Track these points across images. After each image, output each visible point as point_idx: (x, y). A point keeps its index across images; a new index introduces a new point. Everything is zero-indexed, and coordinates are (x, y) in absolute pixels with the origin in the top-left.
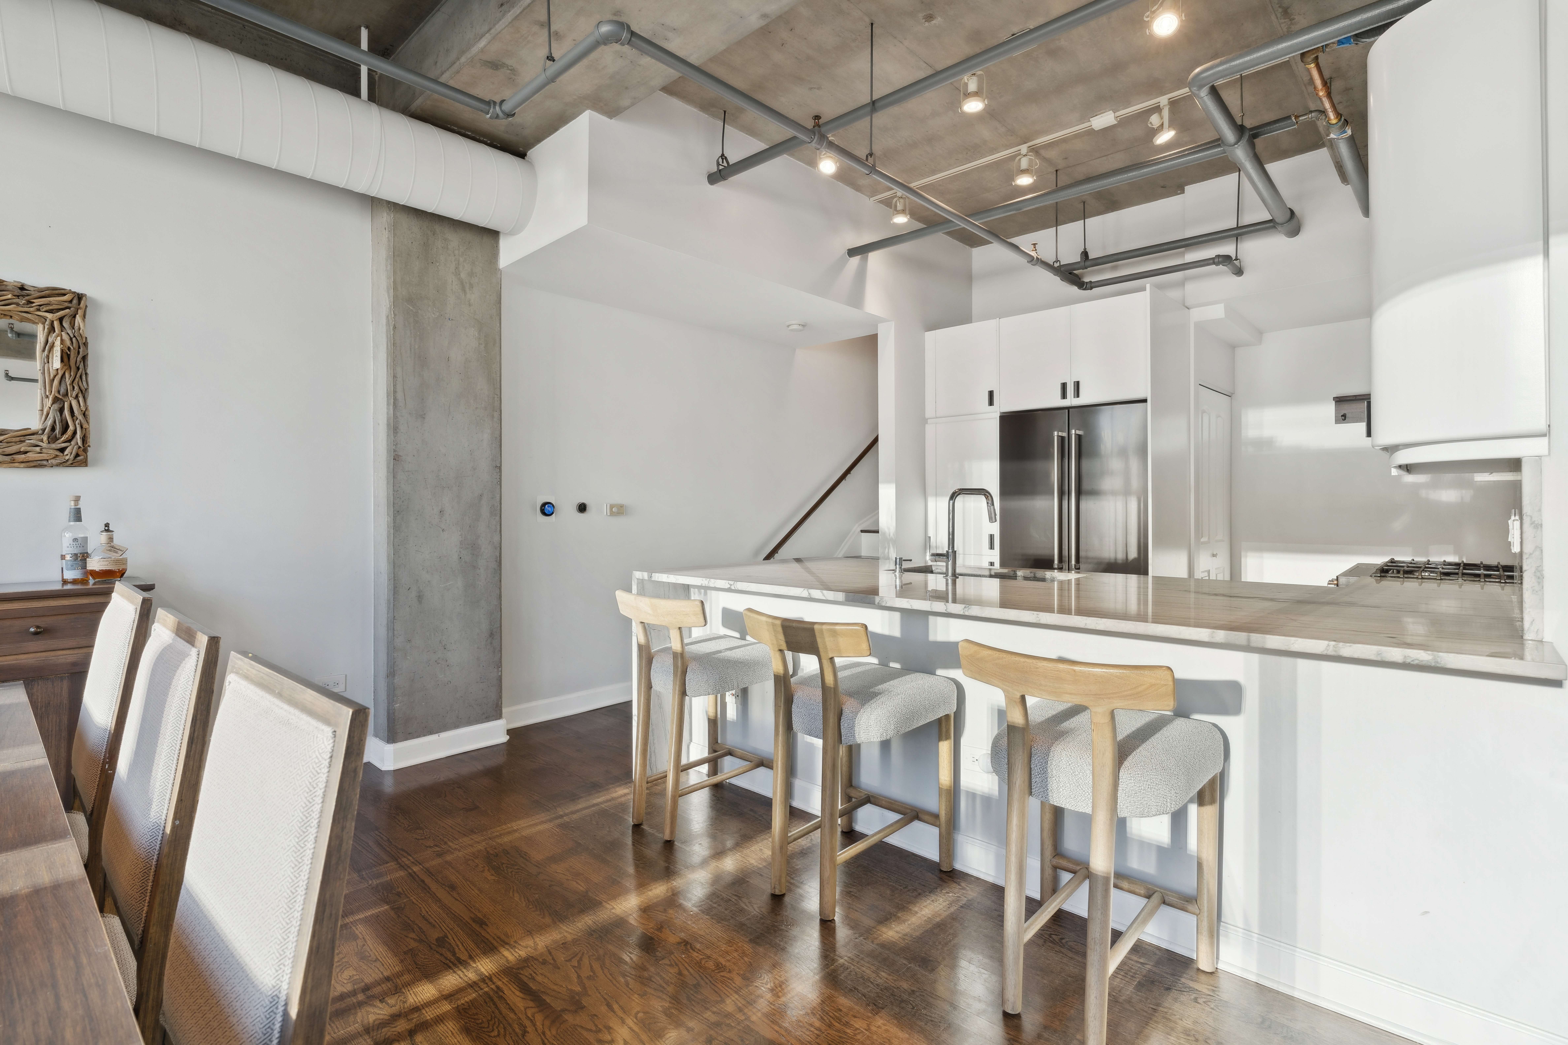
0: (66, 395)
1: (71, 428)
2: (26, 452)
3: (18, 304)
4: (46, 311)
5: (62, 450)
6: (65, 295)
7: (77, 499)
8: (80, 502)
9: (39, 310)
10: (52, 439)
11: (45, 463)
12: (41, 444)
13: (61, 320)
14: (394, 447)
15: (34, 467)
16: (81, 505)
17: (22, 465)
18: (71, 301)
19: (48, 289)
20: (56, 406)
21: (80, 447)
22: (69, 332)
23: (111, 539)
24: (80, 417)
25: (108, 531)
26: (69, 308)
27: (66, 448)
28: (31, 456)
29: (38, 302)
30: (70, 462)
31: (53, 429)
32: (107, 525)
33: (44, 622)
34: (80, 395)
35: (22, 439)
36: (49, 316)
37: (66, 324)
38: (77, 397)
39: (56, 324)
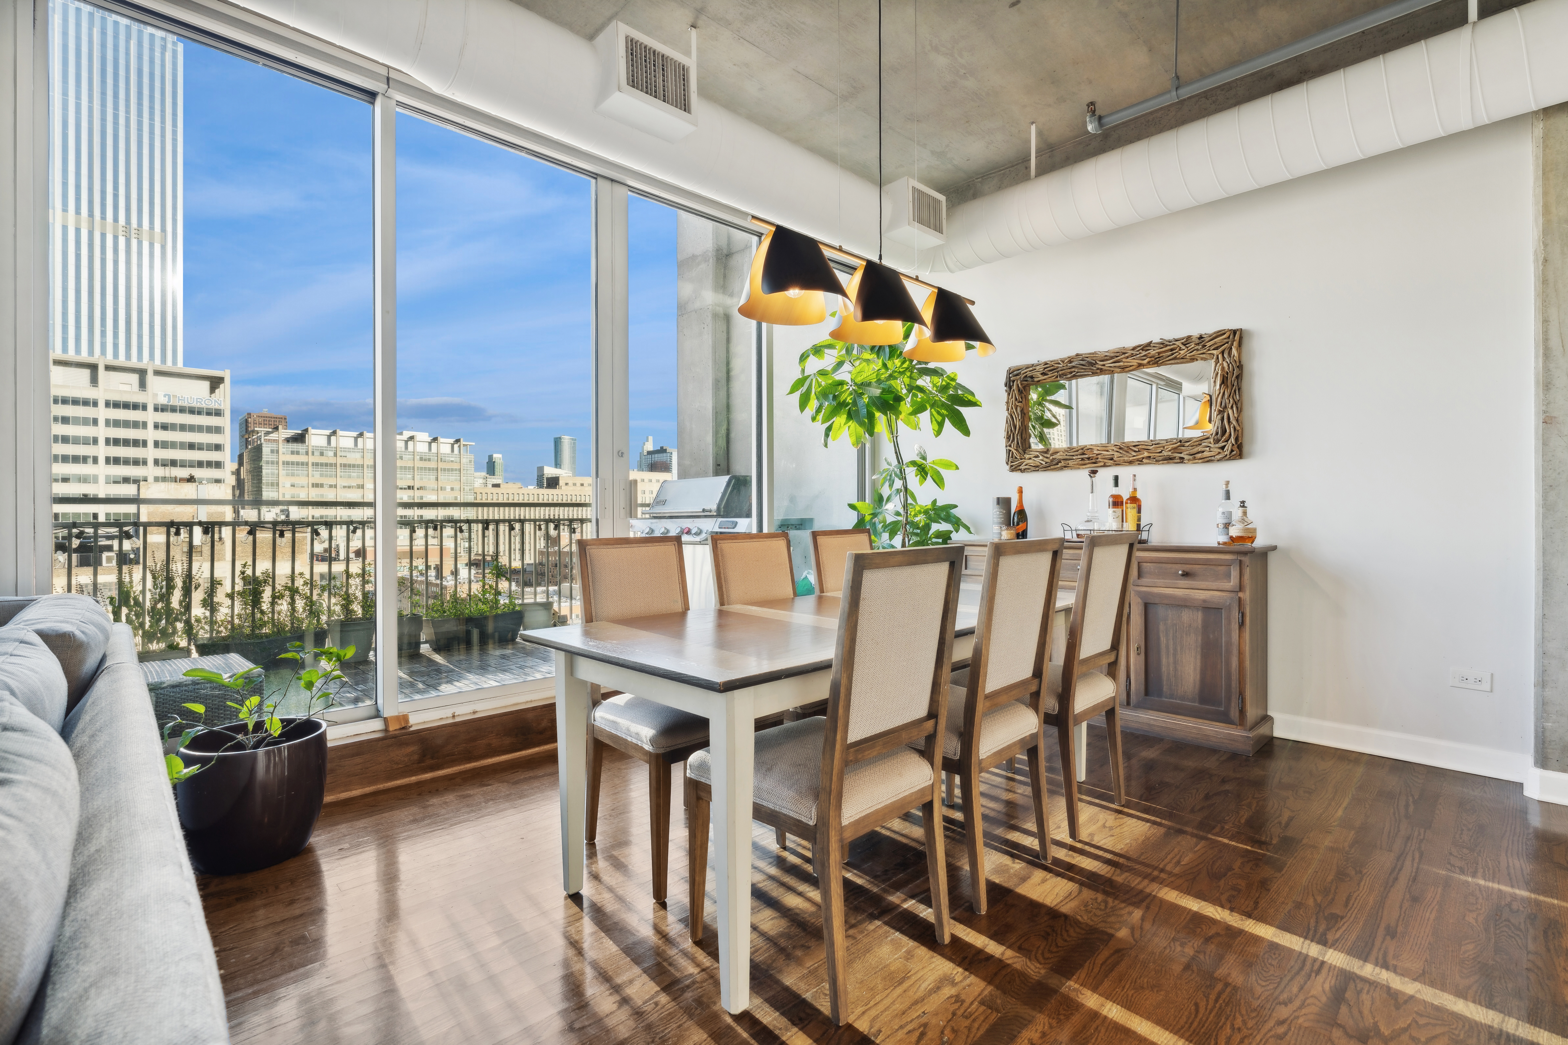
0: (1225, 407)
1: (1228, 431)
2: (1203, 452)
3: (1197, 350)
4: (1214, 349)
5: (1223, 448)
6: (1224, 334)
7: (1227, 483)
8: (1229, 486)
9: (1209, 350)
10: (1217, 441)
11: (1213, 458)
12: (1210, 445)
13: (1223, 353)
14: (1544, 408)
15: (1208, 461)
16: (1230, 488)
17: (1200, 461)
18: (1229, 337)
19: (1215, 333)
20: (1219, 417)
21: (1233, 445)
22: (1228, 360)
23: (1245, 513)
24: (1234, 422)
25: (1243, 506)
26: (1227, 343)
27: (1225, 446)
28: (1206, 454)
29: (1208, 344)
30: (1228, 456)
31: (1217, 434)
32: (1243, 502)
33: (1187, 568)
34: (1234, 406)
35: (1200, 442)
36: (1215, 352)
37: (1226, 355)
38: (1232, 407)
39: (1220, 356)
